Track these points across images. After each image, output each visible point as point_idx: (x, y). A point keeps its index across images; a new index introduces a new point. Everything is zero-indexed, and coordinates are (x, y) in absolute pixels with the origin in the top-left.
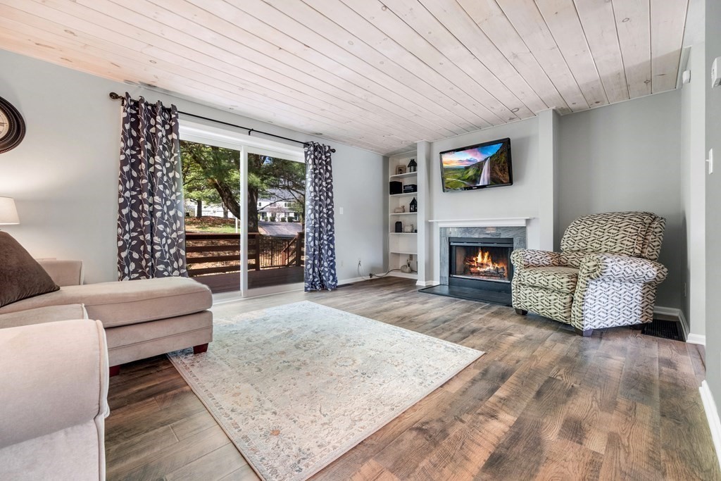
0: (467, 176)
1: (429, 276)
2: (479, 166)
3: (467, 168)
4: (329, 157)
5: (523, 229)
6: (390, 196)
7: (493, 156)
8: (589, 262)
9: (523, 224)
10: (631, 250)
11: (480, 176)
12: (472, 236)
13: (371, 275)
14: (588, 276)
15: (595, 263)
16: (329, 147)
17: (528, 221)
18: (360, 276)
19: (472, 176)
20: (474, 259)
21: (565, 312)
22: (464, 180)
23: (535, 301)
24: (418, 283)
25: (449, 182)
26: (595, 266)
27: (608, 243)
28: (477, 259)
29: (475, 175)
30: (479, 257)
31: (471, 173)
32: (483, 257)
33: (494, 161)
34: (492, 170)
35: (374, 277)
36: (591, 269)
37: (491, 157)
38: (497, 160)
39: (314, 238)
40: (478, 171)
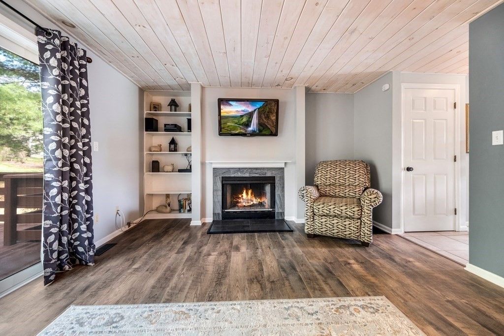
0: (242, 122)
1: (203, 215)
2: (251, 115)
3: (242, 116)
4: (85, 66)
5: (282, 170)
6: (145, 133)
7: (260, 107)
8: (371, 195)
9: (282, 166)
10: (365, 184)
11: (251, 122)
12: (244, 176)
13: (129, 224)
14: (371, 205)
15: (375, 196)
16: (85, 52)
17: (286, 163)
18: (117, 227)
19: (245, 122)
20: (240, 196)
21: (358, 233)
22: (239, 125)
23: (331, 227)
24: (193, 223)
25: (229, 126)
26: (375, 198)
27: (350, 180)
28: (242, 196)
29: (248, 121)
30: (244, 194)
31: (245, 120)
32: (247, 194)
33: (261, 112)
34: (259, 117)
35: (132, 226)
36: (372, 200)
37: (259, 109)
38: (263, 111)
39: (62, 190)
40: (249, 118)
